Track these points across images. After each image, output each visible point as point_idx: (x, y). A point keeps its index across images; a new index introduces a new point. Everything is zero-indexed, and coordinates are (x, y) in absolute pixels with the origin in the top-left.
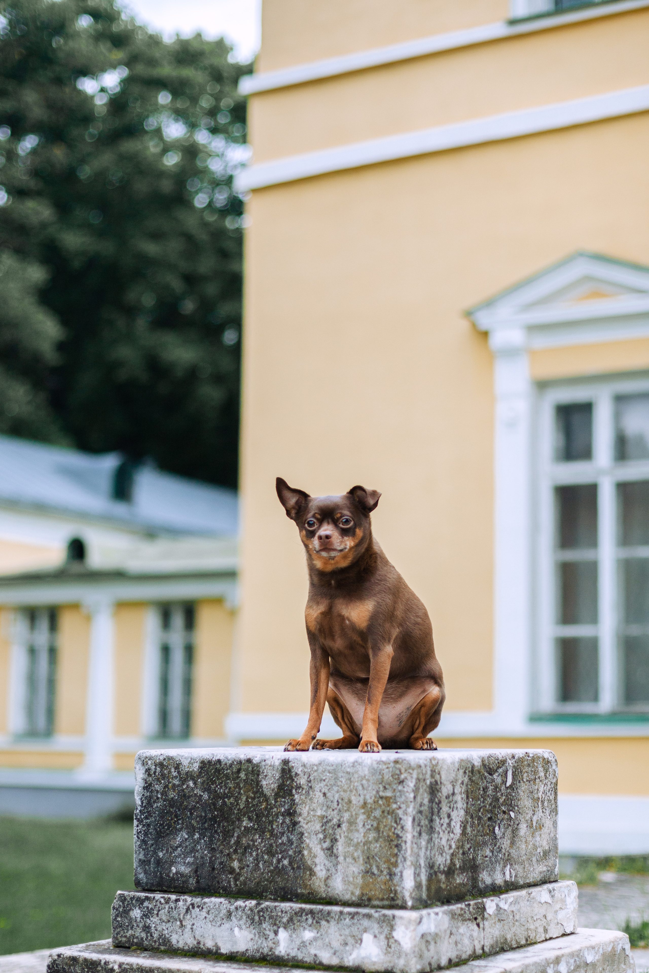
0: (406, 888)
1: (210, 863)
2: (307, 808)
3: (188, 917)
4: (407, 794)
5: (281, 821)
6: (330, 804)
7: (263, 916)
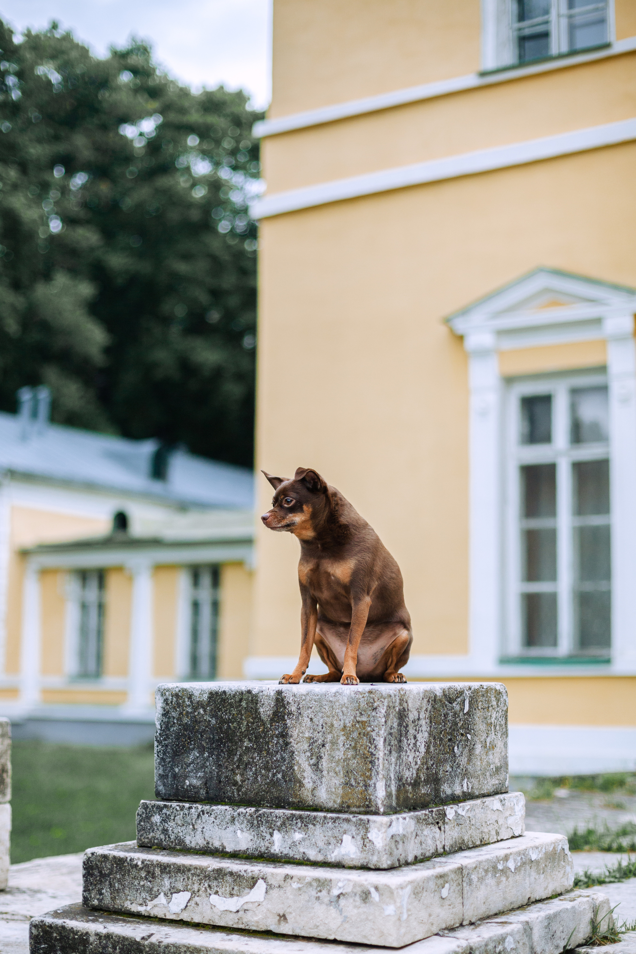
0: (378, 797)
1: (217, 777)
2: (297, 730)
3: (200, 821)
4: (380, 719)
5: (275, 742)
6: (316, 727)
7: (261, 821)
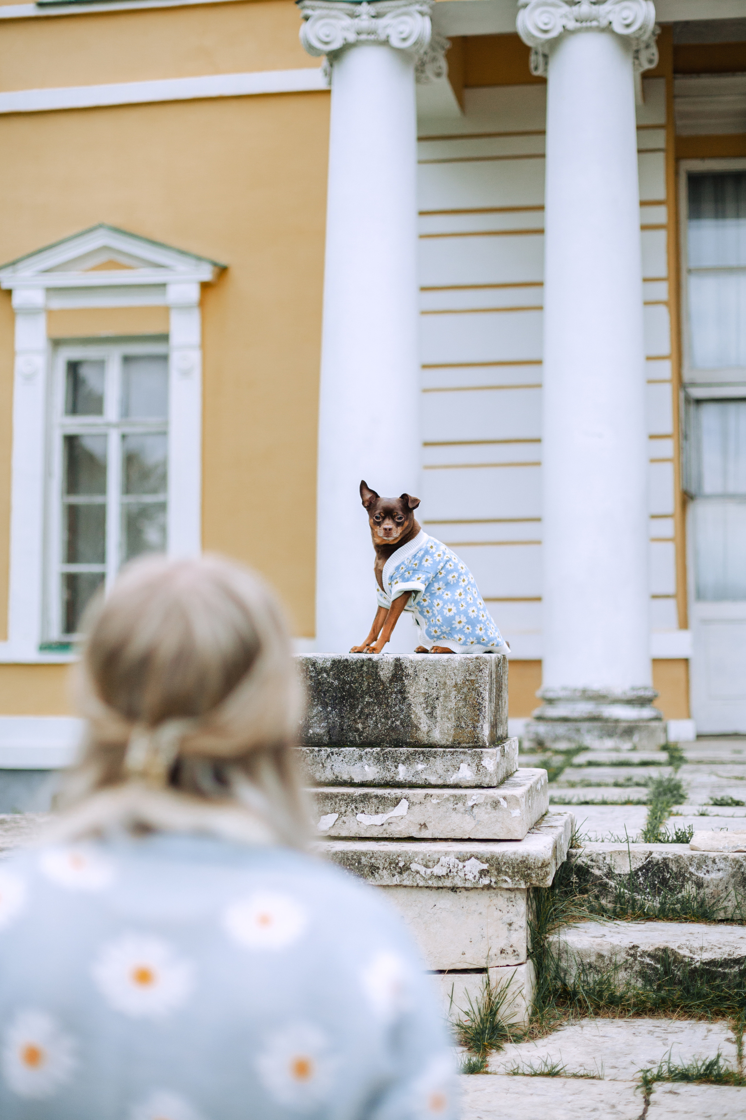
0: (485, 735)
1: (340, 726)
2: (414, 688)
3: (329, 760)
4: (485, 678)
5: (394, 697)
6: (431, 685)
7: (386, 757)
